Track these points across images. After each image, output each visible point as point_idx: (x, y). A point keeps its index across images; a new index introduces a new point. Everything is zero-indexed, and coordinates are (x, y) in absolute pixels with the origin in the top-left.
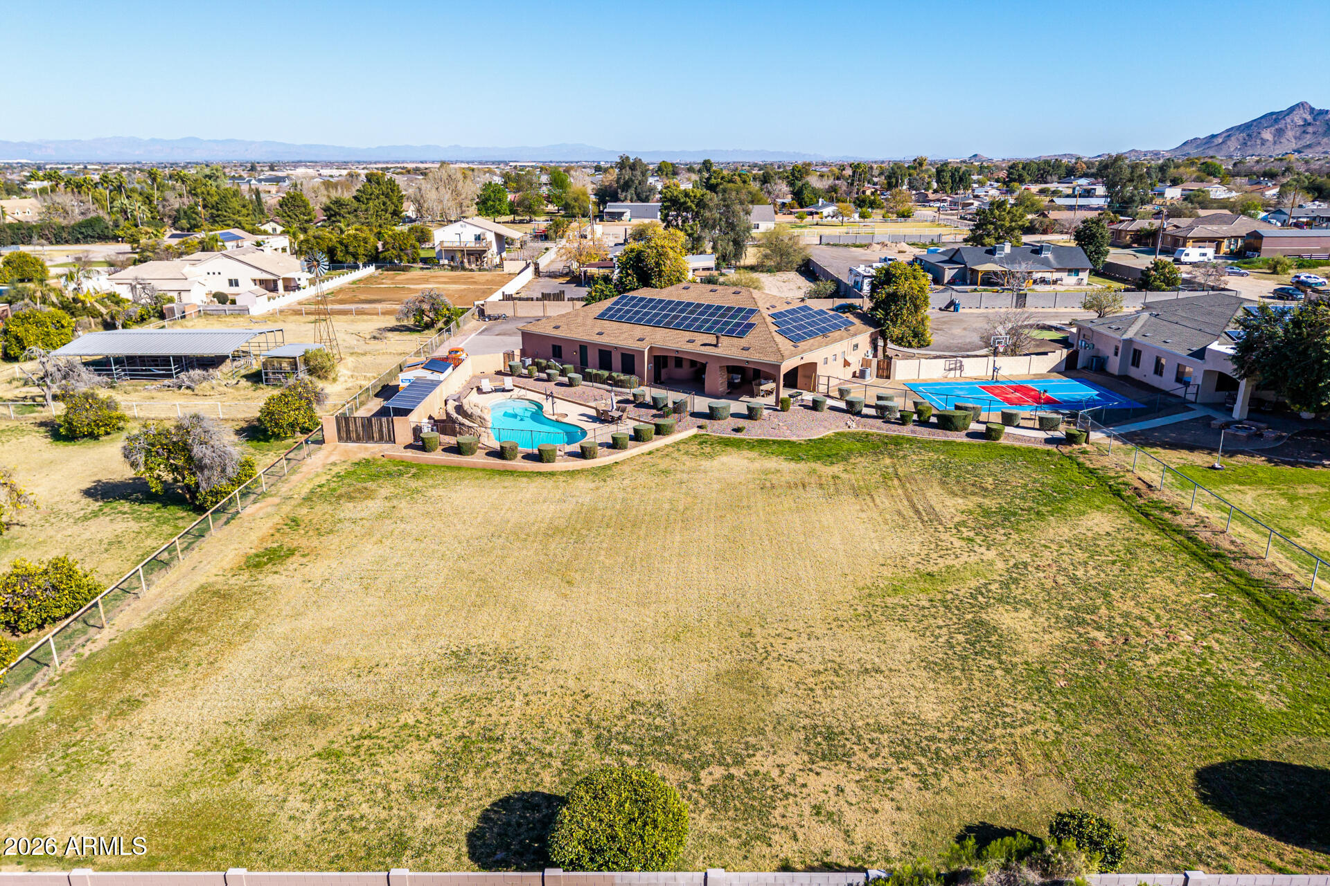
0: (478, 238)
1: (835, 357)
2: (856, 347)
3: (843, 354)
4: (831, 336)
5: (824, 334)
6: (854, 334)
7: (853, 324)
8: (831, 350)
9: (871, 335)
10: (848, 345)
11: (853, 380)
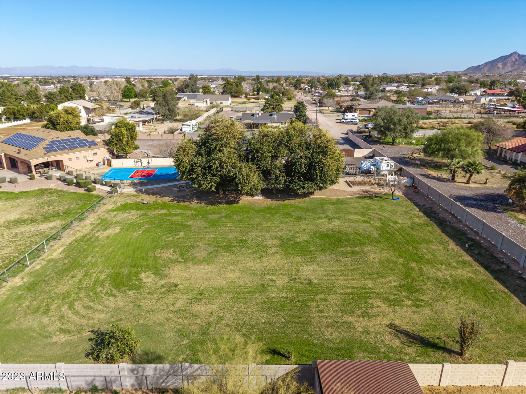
1: (78, 158)
2: (95, 154)
3: (85, 157)
4: (75, 149)
5: (72, 149)
6: (93, 149)
7: (97, 145)
8: (73, 155)
9: (108, 149)
10: (88, 153)
11: (94, 167)
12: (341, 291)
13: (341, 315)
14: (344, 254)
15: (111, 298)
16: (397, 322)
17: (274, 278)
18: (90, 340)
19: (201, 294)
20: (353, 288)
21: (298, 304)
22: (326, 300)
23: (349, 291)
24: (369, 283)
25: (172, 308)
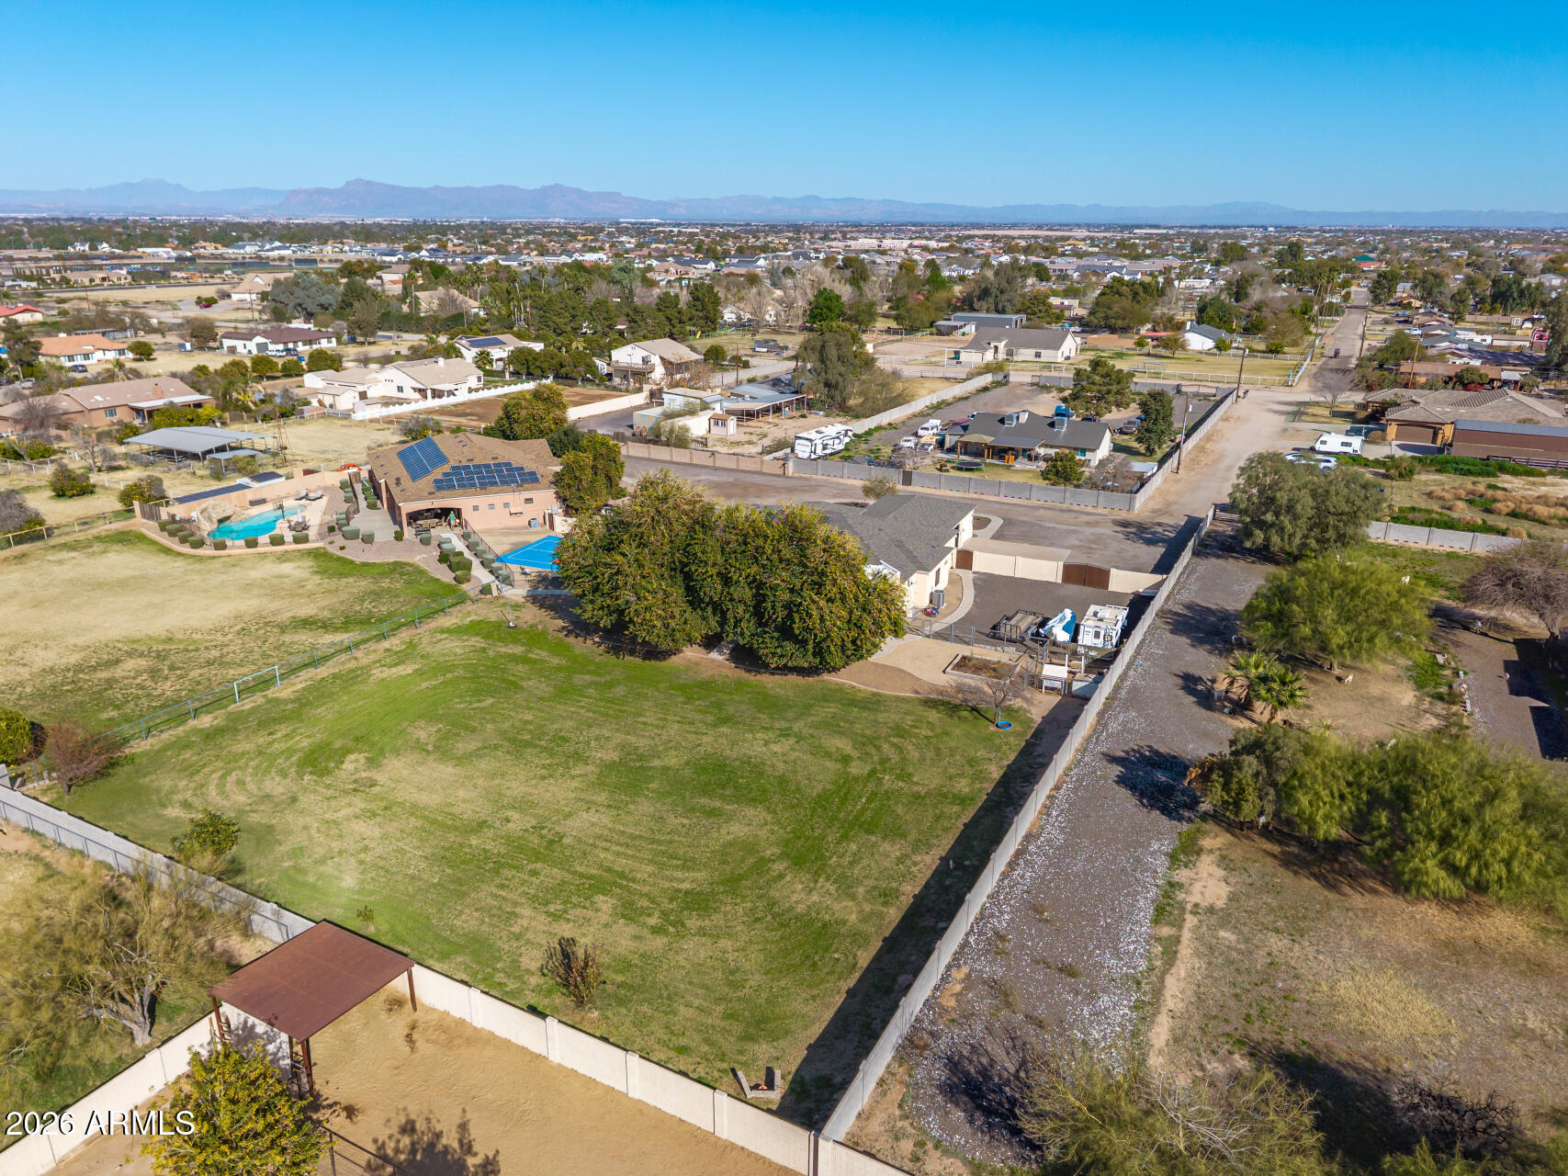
0: (645, 361)
1: (492, 506)
2: (529, 501)
3: (506, 505)
4: (489, 488)
5: (483, 486)
6: (527, 490)
7: (537, 480)
8: (482, 500)
9: (556, 493)
10: (515, 499)
11: (524, 528)
12: (580, 868)
13: (524, 901)
14: (691, 810)
15: (278, 778)
17: (517, 817)
19: (386, 808)
21: (489, 866)
22: (536, 874)
23: (594, 872)
24: (646, 872)
25: (327, 816)
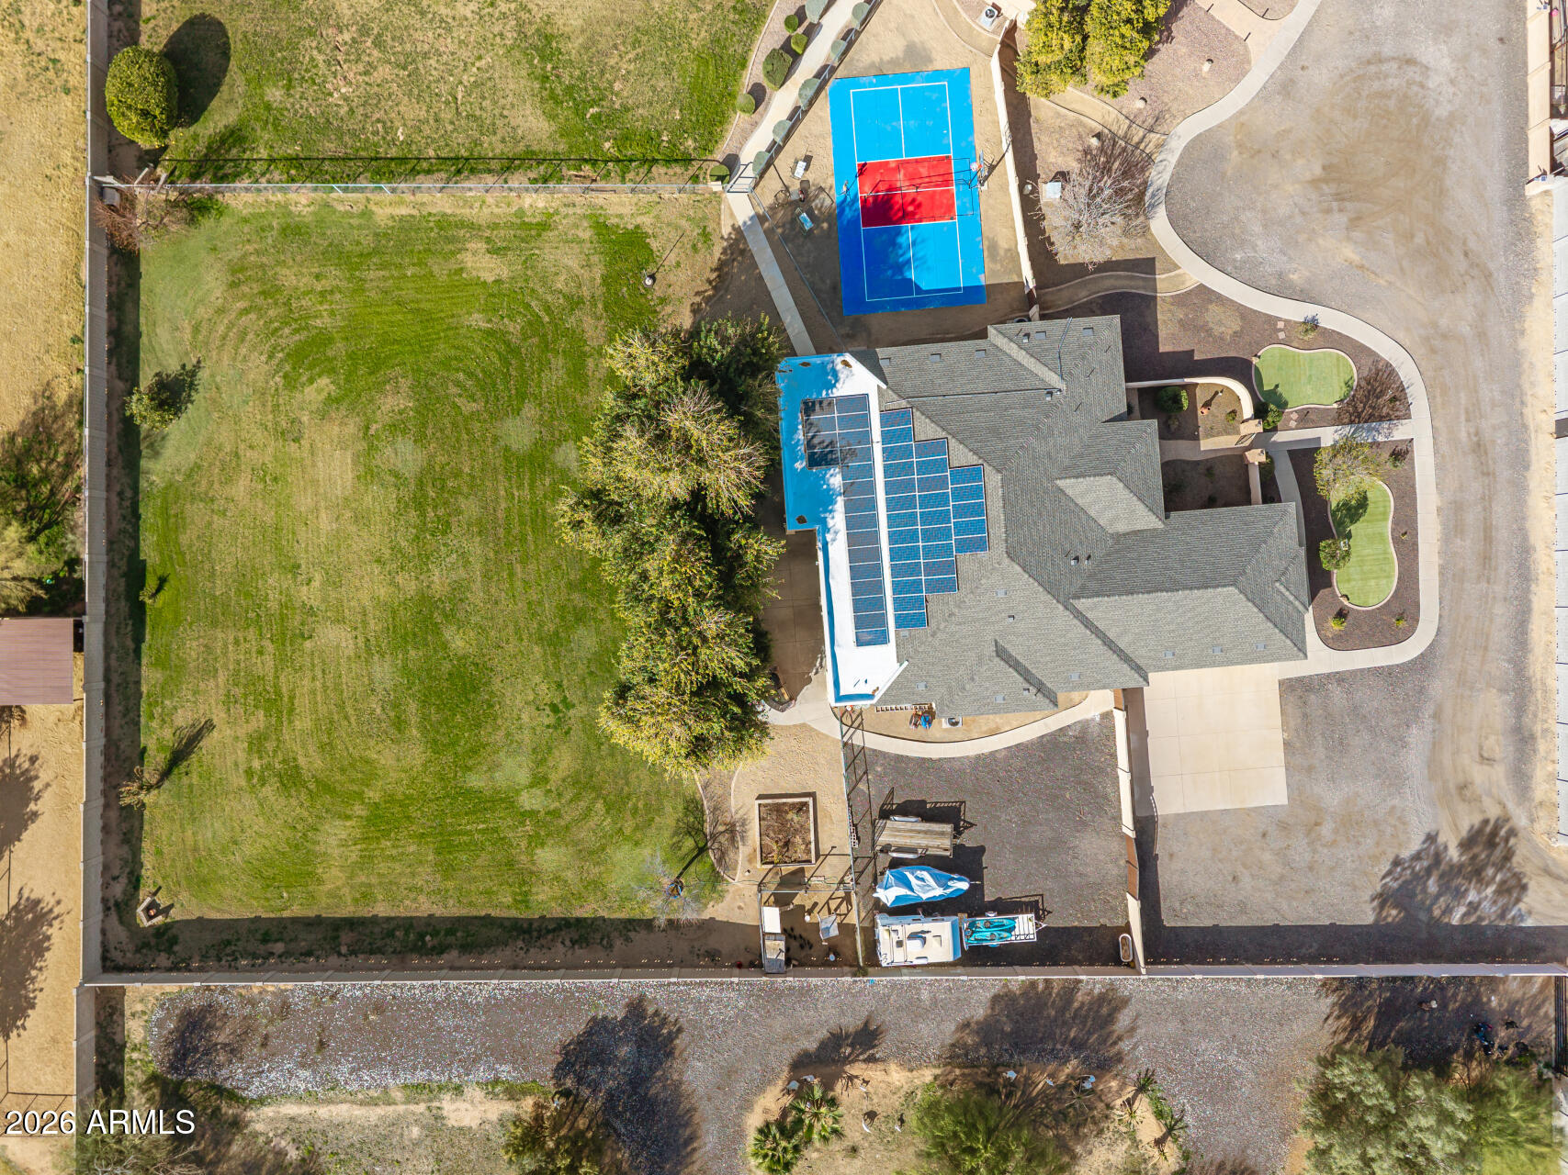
12: (282, 679)
13: (231, 667)
14: (396, 706)
15: (263, 358)
16: (215, 733)
17: (316, 584)
18: (183, 367)
19: (275, 479)
20: (292, 698)
21: (252, 615)
22: (260, 652)
23: (284, 690)
24: (303, 723)
25: (242, 446)
